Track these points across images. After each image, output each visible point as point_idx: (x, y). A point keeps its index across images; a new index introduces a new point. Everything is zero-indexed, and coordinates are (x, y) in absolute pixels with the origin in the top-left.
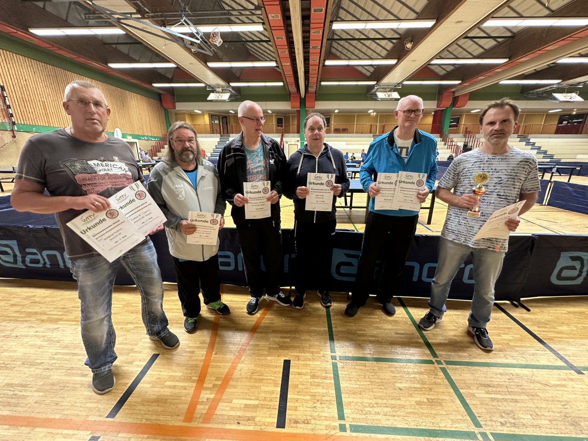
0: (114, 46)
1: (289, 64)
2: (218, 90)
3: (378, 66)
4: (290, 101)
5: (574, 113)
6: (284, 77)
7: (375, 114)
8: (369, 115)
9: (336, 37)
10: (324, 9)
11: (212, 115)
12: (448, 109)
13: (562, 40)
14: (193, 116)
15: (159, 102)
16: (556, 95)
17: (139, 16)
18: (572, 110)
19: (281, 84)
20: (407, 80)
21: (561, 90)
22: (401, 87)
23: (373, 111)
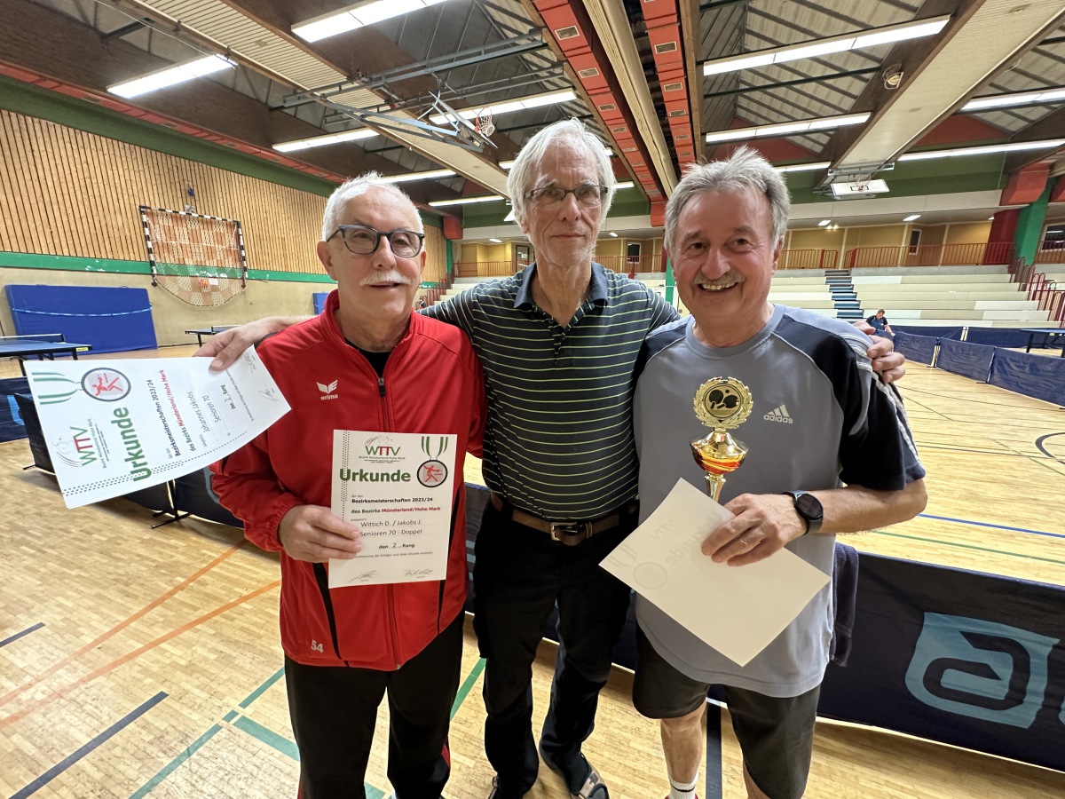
0: (380, 153)
1: (634, 149)
3: (837, 129)
4: (649, 213)
6: (631, 173)
7: (836, 227)
8: (823, 229)
9: (743, 87)
10: (676, 43)
11: (517, 246)
12: (1034, 207)
14: (488, 248)
15: (439, 230)
17: (388, 108)
19: (631, 185)
20: (905, 153)
22: (892, 169)
23: (829, 221)
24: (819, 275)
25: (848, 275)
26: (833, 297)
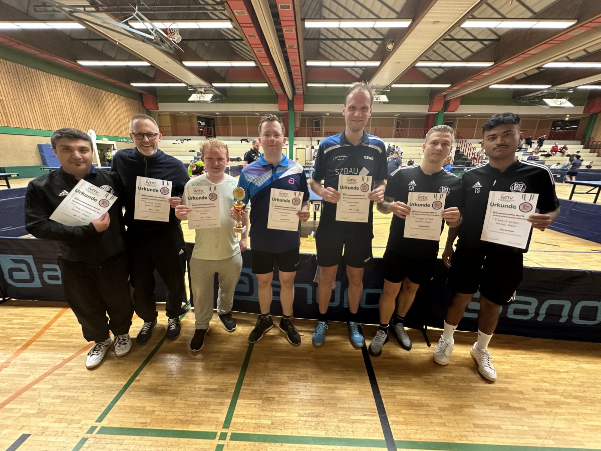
1: (268, 64)
2: (200, 90)
3: (366, 67)
4: (277, 103)
5: (567, 119)
6: (266, 78)
9: (322, 37)
10: (291, 5)
11: (198, 117)
12: (440, 113)
13: (545, 43)
16: (546, 100)
18: (565, 116)
19: (266, 85)
21: (551, 96)
22: (389, 90)
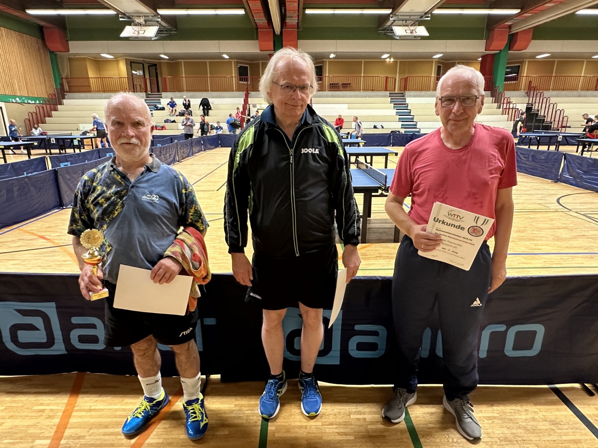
2: (137, 20)
4: (257, 39)
7: (392, 60)
8: (383, 62)
12: (502, 54)
14: (99, 63)
15: (40, 41)
19: (241, 12)
20: (438, 8)
22: (429, 19)
23: (389, 55)
24: (385, 96)
25: (403, 96)
26: (397, 112)
